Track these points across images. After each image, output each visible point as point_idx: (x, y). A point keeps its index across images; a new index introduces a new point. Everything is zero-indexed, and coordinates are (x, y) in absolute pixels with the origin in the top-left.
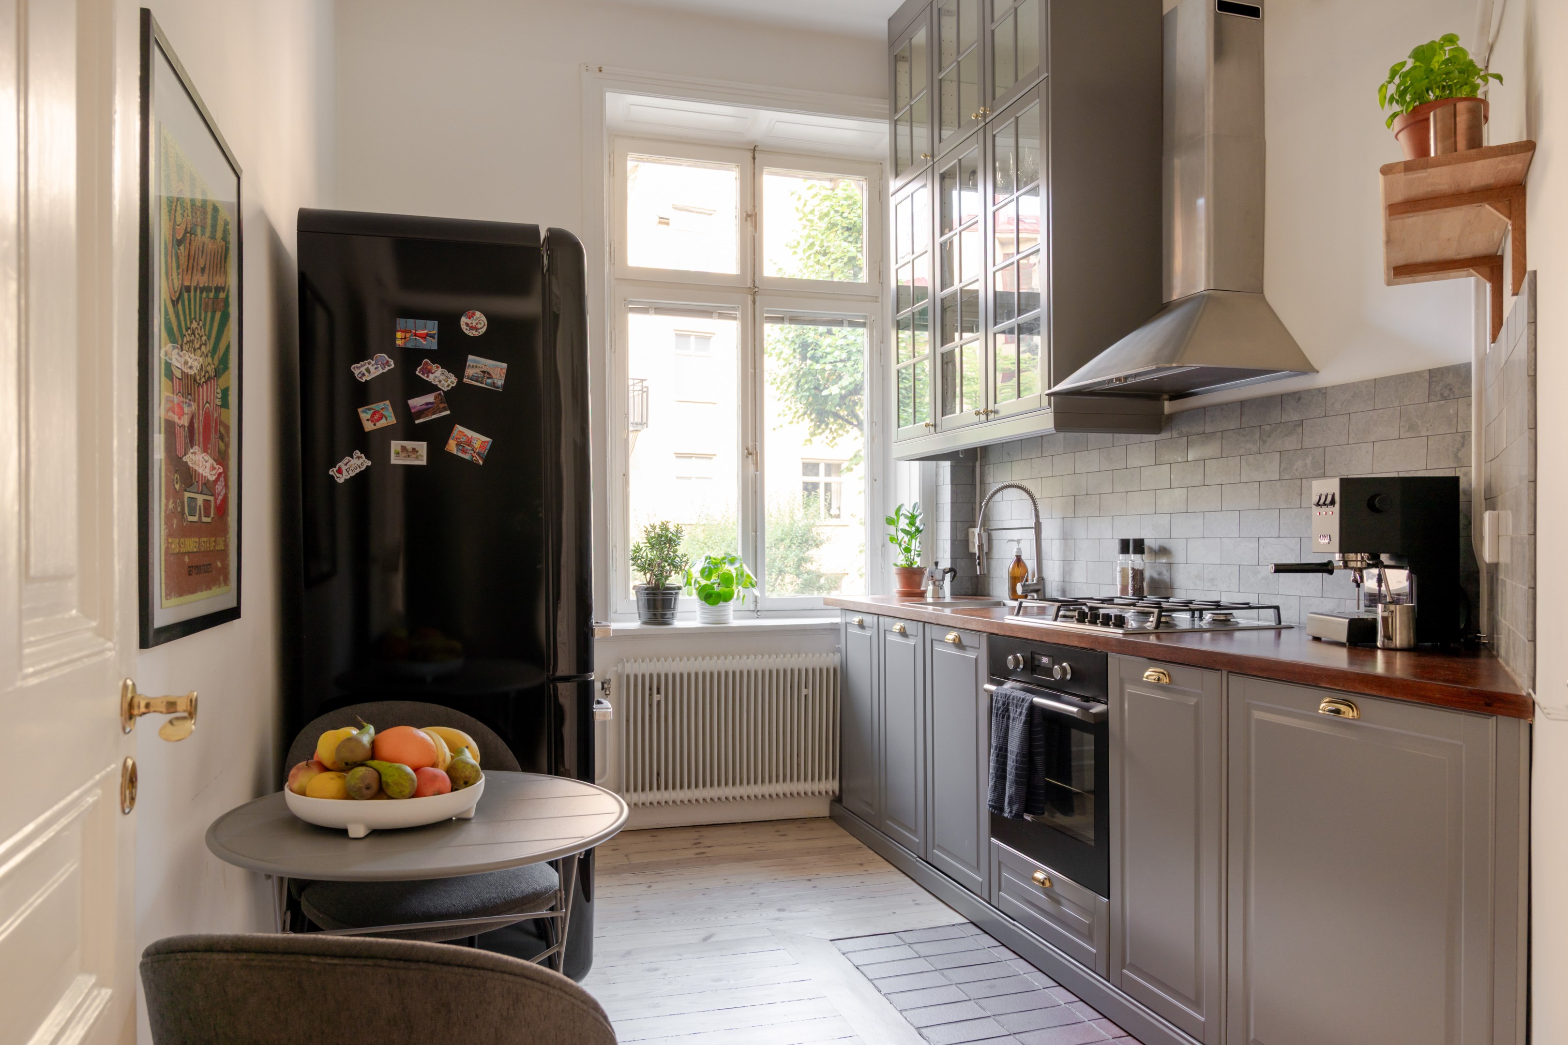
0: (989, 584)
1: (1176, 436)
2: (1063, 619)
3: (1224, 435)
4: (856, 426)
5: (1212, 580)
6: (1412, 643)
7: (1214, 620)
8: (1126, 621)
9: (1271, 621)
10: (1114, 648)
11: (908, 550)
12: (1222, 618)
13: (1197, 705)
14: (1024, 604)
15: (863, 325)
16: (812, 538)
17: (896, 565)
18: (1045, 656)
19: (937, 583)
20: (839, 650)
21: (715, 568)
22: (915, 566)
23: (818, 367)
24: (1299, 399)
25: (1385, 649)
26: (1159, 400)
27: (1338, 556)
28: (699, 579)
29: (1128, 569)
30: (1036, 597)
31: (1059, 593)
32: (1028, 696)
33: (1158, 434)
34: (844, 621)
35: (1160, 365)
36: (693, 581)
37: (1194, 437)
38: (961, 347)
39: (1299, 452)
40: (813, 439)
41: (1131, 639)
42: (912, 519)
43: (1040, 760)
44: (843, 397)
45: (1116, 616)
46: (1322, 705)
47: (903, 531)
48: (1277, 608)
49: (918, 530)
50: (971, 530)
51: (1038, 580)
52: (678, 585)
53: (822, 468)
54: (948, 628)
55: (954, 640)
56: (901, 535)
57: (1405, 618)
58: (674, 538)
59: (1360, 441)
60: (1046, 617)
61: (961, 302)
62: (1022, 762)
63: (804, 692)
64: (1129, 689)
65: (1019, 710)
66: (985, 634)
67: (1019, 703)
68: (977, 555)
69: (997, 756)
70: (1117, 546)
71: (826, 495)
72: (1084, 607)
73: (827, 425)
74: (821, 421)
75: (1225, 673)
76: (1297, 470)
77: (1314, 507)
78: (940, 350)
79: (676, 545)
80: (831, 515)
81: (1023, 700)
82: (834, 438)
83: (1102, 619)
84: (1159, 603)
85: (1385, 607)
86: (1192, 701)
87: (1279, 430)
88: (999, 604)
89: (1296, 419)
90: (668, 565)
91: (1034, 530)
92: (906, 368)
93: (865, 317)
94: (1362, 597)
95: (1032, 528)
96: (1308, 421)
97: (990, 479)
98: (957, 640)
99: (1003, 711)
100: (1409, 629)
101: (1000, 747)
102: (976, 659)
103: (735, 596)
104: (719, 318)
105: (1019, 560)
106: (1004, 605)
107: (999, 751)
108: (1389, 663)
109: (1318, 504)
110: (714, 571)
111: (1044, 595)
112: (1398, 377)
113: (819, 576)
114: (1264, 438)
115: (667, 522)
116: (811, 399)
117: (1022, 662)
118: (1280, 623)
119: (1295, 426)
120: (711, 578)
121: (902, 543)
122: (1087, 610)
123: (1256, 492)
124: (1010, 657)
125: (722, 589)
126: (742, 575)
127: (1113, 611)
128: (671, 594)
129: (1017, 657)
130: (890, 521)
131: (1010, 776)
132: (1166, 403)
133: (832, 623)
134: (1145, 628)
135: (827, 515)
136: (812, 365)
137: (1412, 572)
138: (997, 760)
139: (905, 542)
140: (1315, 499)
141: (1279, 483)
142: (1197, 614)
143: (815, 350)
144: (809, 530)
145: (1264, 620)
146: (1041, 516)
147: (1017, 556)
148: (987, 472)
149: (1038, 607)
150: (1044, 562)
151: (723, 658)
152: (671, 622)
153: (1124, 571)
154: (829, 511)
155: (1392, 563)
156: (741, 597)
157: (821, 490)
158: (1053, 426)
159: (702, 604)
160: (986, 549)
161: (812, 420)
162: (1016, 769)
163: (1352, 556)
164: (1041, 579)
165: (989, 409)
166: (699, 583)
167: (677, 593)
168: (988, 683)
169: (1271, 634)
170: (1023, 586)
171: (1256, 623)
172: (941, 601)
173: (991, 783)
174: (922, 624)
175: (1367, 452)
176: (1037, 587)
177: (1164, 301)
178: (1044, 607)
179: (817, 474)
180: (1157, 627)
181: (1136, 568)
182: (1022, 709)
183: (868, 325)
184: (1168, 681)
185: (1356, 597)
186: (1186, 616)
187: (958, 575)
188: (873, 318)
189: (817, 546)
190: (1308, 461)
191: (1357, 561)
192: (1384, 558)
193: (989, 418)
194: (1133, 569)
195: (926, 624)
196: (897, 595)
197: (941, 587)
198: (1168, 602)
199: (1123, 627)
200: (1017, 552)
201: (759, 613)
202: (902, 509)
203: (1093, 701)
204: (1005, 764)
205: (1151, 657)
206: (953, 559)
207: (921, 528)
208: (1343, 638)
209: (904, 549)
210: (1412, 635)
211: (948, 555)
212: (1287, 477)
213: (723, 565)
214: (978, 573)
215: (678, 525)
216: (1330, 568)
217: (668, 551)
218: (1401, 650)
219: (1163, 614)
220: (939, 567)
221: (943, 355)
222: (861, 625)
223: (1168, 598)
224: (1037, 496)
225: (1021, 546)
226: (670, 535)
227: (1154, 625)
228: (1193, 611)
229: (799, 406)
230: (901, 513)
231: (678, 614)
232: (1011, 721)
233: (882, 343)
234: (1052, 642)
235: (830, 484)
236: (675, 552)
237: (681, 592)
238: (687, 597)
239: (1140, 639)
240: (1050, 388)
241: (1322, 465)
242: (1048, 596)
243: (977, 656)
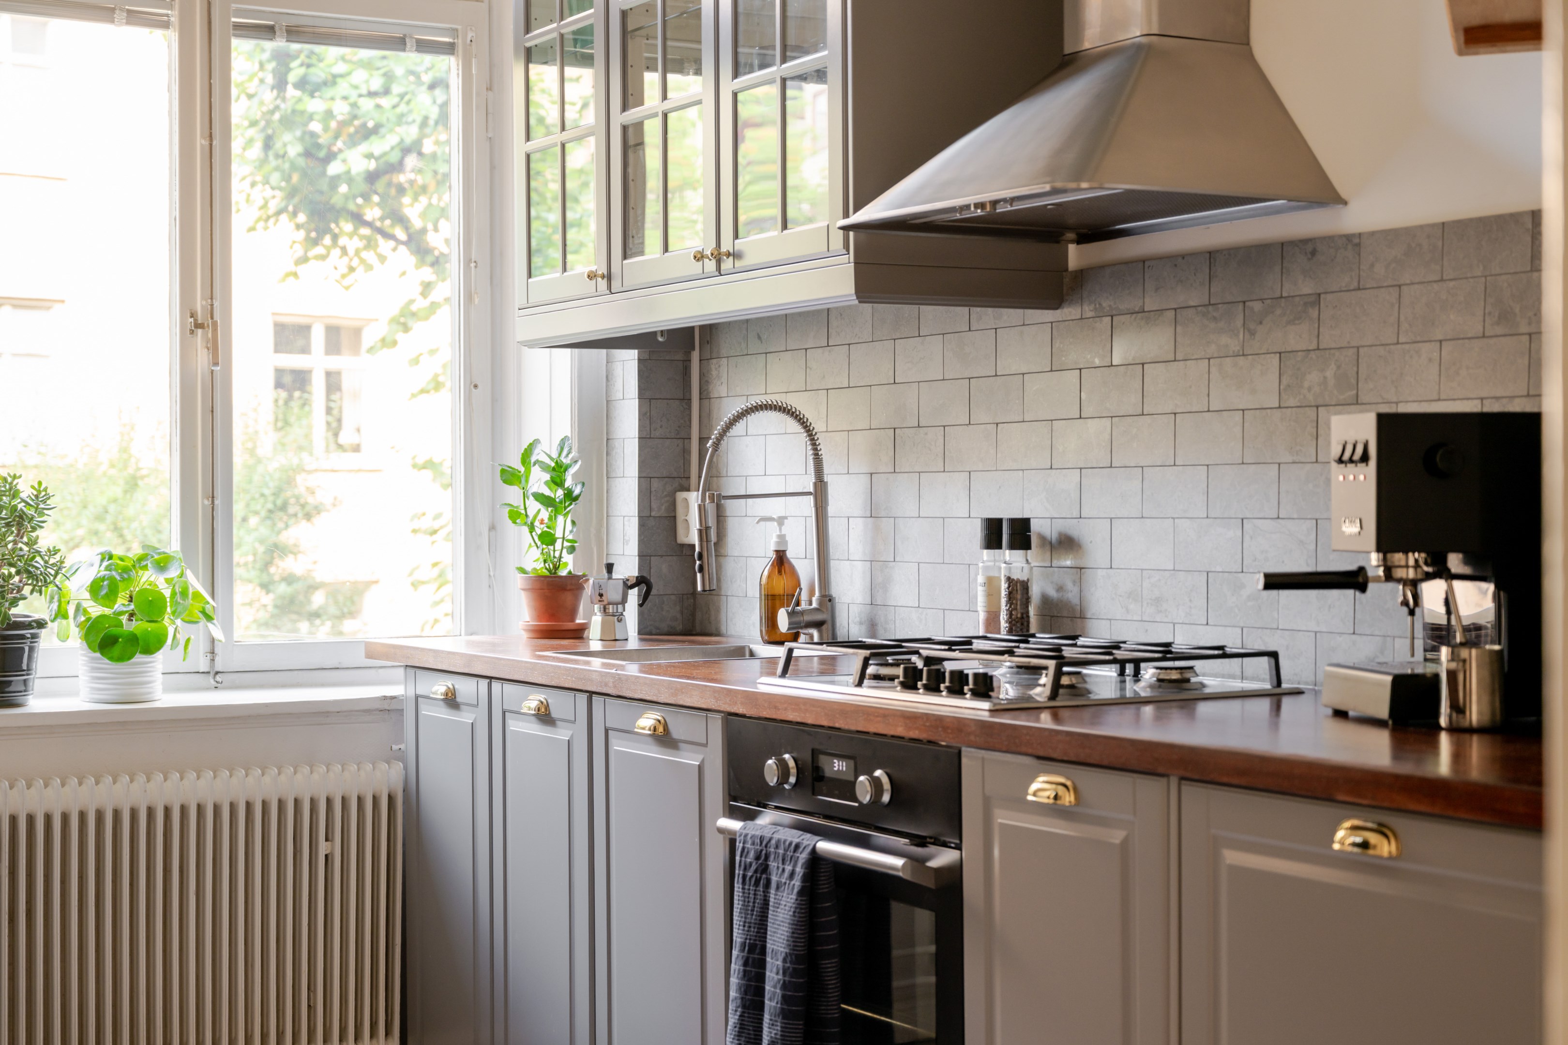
0: (718, 610)
1: (1091, 314)
2: (874, 683)
3: (1179, 316)
4: (403, 243)
5: (1157, 601)
6: (1498, 717)
7: (1160, 680)
8: (995, 684)
9: (1263, 680)
10: (972, 738)
11: (548, 539)
12: (1175, 675)
13: (1125, 842)
14: (796, 653)
15: (449, 49)
16: (297, 498)
17: (522, 570)
18: (840, 757)
19: (611, 609)
20: (401, 756)
21: (123, 579)
22: (563, 572)
23: (315, 105)
24: (1314, 253)
25: (1453, 730)
26: (1058, 242)
27: (1374, 558)
28: (85, 604)
29: (999, 578)
30: (816, 639)
31: (864, 628)
32: (808, 840)
33: (1057, 309)
34: (411, 693)
35: (1059, 185)
36: (71, 610)
37: (1122, 318)
38: (665, 116)
39: (1313, 355)
40: (301, 269)
41: (1006, 720)
42: (557, 473)
43: (830, 966)
44: (372, 177)
45: (976, 675)
46: (1340, 834)
47: (539, 497)
48: (1274, 655)
49: (571, 497)
50: (681, 495)
51: (821, 603)
52: (36, 616)
53: (318, 336)
54: (642, 705)
55: (655, 729)
56: (534, 506)
57: (1486, 673)
58: (31, 512)
59: (1418, 339)
60: (837, 678)
61: (664, 22)
62: (795, 973)
63: (323, 848)
64: (1003, 818)
65: (789, 868)
66: (719, 716)
67: (790, 854)
68: (697, 549)
69: (745, 964)
70: (977, 532)
71: (328, 400)
72: (914, 658)
73: (335, 238)
74: (323, 231)
75: (1174, 781)
76: (1309, 389)
77: (1334, 465)
78: (619, 119)
79: (34, 529)
80: (340, 447)
81: (797, 846)
82: (352, 269)
83: (951, 681)
84: (1058, 649)
85: (1453, 653)
86: (1117, 836)
87: (1278, 312)
88: (741, 653)
89: (1307, 290)
90: (18, 573)
91: (812, 497)
92: (543, 150)
93: (454, 32)
94: (1419, 633)
95: (809, 493)
96: (1329, 297)
97: (719, 389)
98: (661, 729)
99: (756, 871)
100: (1493, 693)
101: (750, 945)
102: (700, 768)
103: (169, 641)
104: (128, 23)
105: (781, 560)
106: (752, 654)
107: (749, 952)
108: (1458, 757)
109: (1340, 461)
110: (121, 585)
111: (834, 635)
112: (1480, 220)
113: (313, 587)
114: (1252, 326)
115: (14, 477)
116: (295, 178)
117: (794, 772)
118: (1279, 683)
119: (1306, 304)
120: (115, 602)
121: (537, 523)
122: (920, 664)
123: (1239, 429)
124: (770, 762)
125: (138, 626)
126: (184, 594)
127: (971, 666)
128: (23, 637)
129: (784, 760)
130: (509, 476)
131: (772, 1002)
132: (1072, 248)
133: (385, 698)
134: (1030, 698)
135: (333, 446)
136: (300, 100)
137: (1498, 588)
138: (745, 971)
139: (542, 522)
140: (1336, 451)
141: (1278, 413)
142: (1129, 669)
143: (309, 66)
144: (290, 482)
145: (1253, 679)
146: (827, 469)
147: (777, 552)
148: (714, 373)
149: (822, 658)
150: (833, 564)
151: (141, 778)
152: (20, 700)
153: (991, 584)
154: (336, 435)
155: (1467, 570)
156: (182, 642)
157: (318, 385)
158: (853, 291)
159: (93, 659)
160: (713, 537)
161: (298, 227)
162: (784, 986)
163: (1398, 558)
164: (827, 600)
165: (724, 249)
166: (85, 612)
167: (34, 636)
168: (724, 816)
169: (1265, 705)
170: (791, 614)
171: (1237, 685)
172: (618, 646)
173: (733, 1019)
174: (585, 696)
175: (1430, 360)
176: (819, 617)
177: (1068, 50)
178: (833, 658)
179: (305, 350)
180: (1054, 696)
181: (1015, 576)
182: (795, 866)
183: (460, 49)
184: (1072, 799)
185: (1409, 634)
186: (1110, 672)
187: (654, 592)
188: (470, 35)
189: (308, 517)
190: (1329, 373)
191: (1407, 566)
192: (1455, 562)
193: (723, 266)
194: (1009, 580)
195: (595, 698)
196: (525, 635)
197: (620, 618)
198: (1075, 645)
199: (989, 697)
200: (778, 543)
201: (218, 678)
202: (536, 451)
203: (933, 844)
204: (760, 978)
205: (1041, 754)
206: (644, 556)
207: (577, 491)
208: (1383, 711)
209: (541, 536)
210: (1498, 704)
211: (633, 548)
212: (1292, 402)
213: (140, 572)
214: (699, 588)
215: (40, 483)
216: (1361, 580)
217: (15, 542)
218: (1480, 731)
219: (1065, 669)
220: (614, 576)
221: (625, 129)
222: (451, 701)
223: (1075, 638)
224: (818, 426)
225: (785, 530)
226: (21, 506)
227: (1047, 691)
228: (1122, 663)
229: (269, 192)
230: (533, 459)
231: (37, 684)
232: (772, 891)
233: (489, 89)
234: (853, 728)
235: (338, 373)
236: (31, 543)
237: (43, 633)
238: (56, 643)
239: (1021, 721)
240: (846, 215)
241: (1353, 381)
242: (841, 636)
243: (703, 761)
